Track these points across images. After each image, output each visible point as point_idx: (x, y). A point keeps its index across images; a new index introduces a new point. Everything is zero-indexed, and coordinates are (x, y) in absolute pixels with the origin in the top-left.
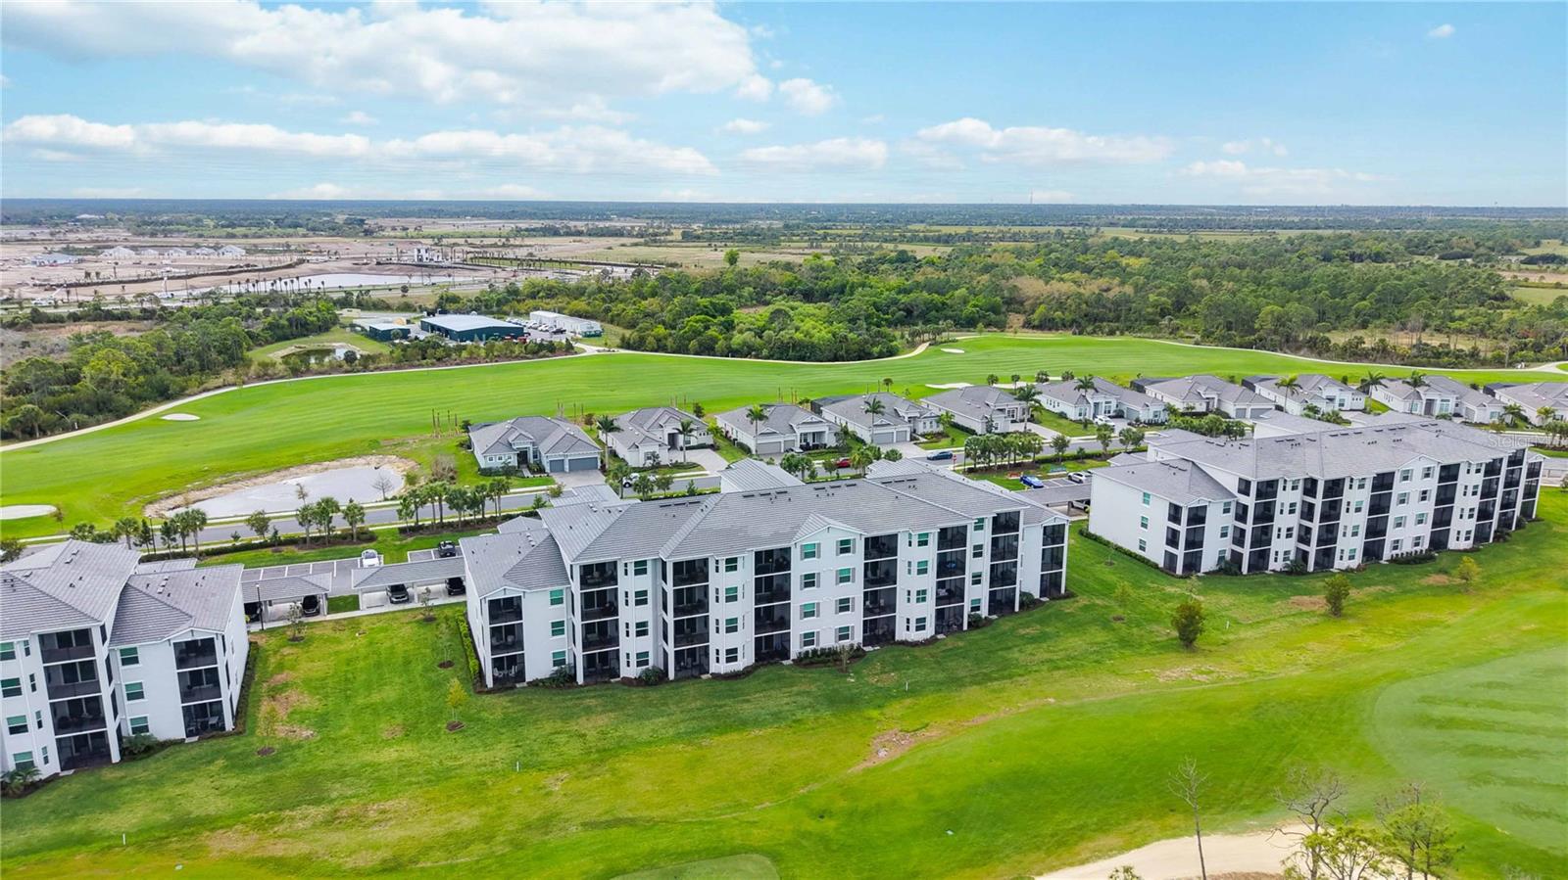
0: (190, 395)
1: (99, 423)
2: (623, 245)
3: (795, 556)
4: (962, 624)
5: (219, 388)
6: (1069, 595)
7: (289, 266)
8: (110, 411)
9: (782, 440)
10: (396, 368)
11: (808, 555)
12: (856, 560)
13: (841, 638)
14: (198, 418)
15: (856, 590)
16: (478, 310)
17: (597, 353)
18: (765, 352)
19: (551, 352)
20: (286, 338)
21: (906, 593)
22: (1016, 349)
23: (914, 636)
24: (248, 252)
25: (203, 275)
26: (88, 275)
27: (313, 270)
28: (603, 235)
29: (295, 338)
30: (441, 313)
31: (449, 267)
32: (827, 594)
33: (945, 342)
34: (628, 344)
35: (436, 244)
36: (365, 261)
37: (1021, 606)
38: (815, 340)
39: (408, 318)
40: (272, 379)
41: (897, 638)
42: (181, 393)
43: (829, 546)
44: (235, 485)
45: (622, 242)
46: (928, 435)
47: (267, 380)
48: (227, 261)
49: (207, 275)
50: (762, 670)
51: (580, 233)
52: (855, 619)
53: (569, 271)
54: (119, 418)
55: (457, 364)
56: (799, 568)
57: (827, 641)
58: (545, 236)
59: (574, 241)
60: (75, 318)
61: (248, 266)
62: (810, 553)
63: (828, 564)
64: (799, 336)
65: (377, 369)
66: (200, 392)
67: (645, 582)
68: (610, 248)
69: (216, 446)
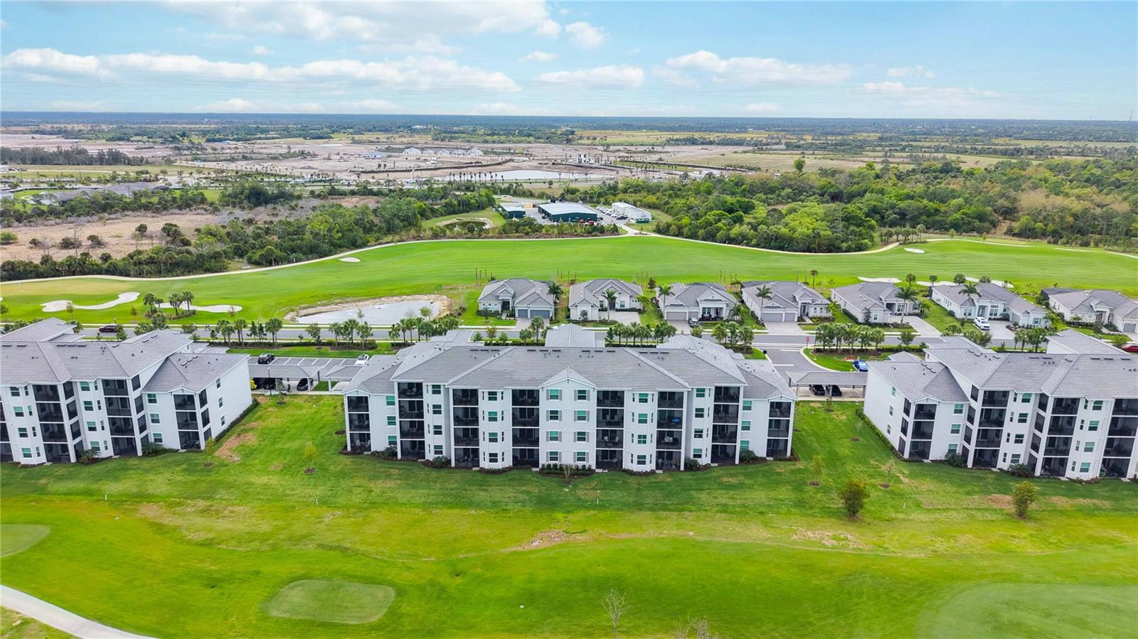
0: (370, 246)
1: (308, 260)
2: (735, 152)
3: (543, 397)
4: (680, 466)
5: (389, 243)
6: (794, 458)
7: (499, 164)
8: (317, 253)
9: (687, 311)
10: (498, 238)
11: (553, 397)
12: (591, 406)
13: (579, 459)
14: (358, 261)
15: (591, 427)
16: (584, 200)
17: (634, 235)
18: (754, 242)
19: (601, 233)
20: (454, 213)
21: (631, 436)
22: (974, 253)
23: (636, 468)
24: (486, 153)
25: (445, 168)
26: (380, 166)
27: (512, 167)
28: (728, 144)
29: (461, 213)
30: (561, 201)
31: (596, 168)
32: (568, 426)
33: (915, 243)
34: (659, 230)
35: (605, 151)
36: (546, 162)
37: (741, 460)
38: (796, 235)
39: (534, 204)
40: (421, 239)
41: (624, 466)
42: (365, 245)
43: (569, 393)
44: (345, 305)
45: (736, 150)
46: (815, 318)
47: (418, 240)
48: (468, 159)
49: (447, 168)
50: (515, 472)
51: (711, 143)
52: (590, 448)
53: (674, 172)
54: (321, 257)
55: (537, 238)
56: (545, 406)
57: (567, 459)
58: (685, 145)
59: (702, 149)
60: (353, 193)
61: (478, 162)
62: (554, 396)
63: (568, 405)
64: (784, 230)
65: (485, 238)
66: (376, 245)
67: (439, 399)
68: (723, 155)
69: (351, 280)
